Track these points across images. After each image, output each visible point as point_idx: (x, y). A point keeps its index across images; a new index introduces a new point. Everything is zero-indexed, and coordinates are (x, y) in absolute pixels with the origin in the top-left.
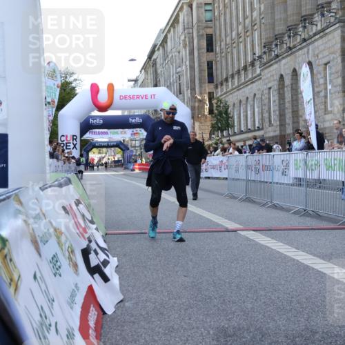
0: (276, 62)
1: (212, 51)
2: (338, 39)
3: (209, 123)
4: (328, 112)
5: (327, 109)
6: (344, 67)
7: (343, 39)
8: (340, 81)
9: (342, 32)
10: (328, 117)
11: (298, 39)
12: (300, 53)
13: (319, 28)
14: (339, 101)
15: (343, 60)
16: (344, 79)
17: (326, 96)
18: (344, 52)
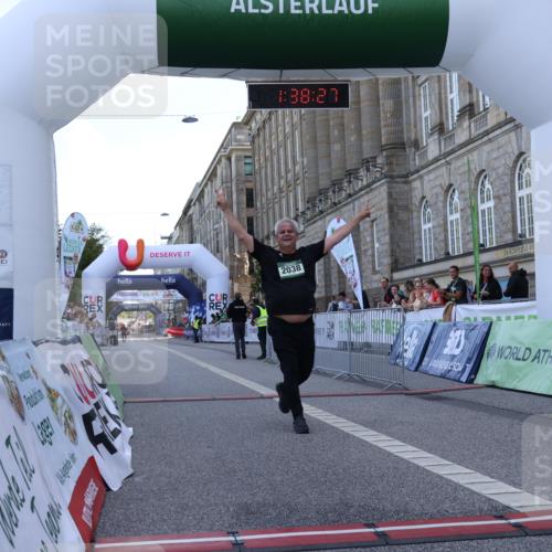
0: (321, 219)
1: (252, 206)
2: (385, 195)
3: (249, 284)
4: (375, 272)
5: (374, 268)
6: (392, 224)
7: (390, 195)
8: (387, 238)
9: (389, 188)
10: (377, 277)
11: (344, 194)
12: (346, 208)
13: (365, 183)
14: (387, 261)
15: (390, 217)
16: (392, 238)
17: (373, 256)
18: (391, 209)
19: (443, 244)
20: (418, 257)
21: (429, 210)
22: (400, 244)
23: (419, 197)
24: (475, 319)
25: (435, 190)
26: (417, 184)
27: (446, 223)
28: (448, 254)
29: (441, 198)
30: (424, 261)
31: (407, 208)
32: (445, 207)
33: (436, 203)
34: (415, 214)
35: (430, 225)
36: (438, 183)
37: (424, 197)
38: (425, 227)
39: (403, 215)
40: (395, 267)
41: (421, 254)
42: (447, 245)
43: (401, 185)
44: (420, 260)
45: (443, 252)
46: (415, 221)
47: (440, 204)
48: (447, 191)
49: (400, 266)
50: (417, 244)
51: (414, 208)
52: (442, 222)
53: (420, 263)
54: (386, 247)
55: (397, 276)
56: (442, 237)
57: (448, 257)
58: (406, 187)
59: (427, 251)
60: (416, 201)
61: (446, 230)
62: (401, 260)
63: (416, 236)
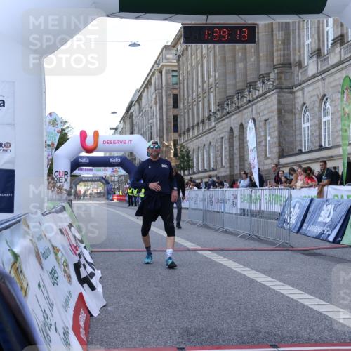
0: (227, 118)
1: (177, 107)
2: (275, 102)
4: (267, 158)
5: (266, 155)
6: (280, 123)
7: (279, 102)
8: (276, 134)
9: (278, 96)
10: (268, 162)
11: (245, 100)
12: (246, 111)
13: (261, 92)
14: (276, 150)
15: (279, 118)
16: (280, 133)
17: (266, 146)
18: (279, 112)
19: (317, 139)
20: (298, 148)
21: (307, 113)
22: (286, 138)
23: (301, 103)
24: (342, 197)
25: (312, 99)
26: (299, 94)
27: (320, 124)
28: (321, 146)
29: (317, 105)
30: (303, 151)
31: (292, 112)
32: (320, 111)
33: (313, 108)
34: (297, 116)
35: (308, 124)
36: (315, 93)
37: (304, 104)
38: (305, 125)
39: (288, 117)
40: (282, 154)
41: (301, 145)
42: (320, 139)
43: (288, 95)
44: (300, 150)
45: (317, 145)
46: (297, 121)
47: (317, 109)
48: (322, 100)
49: (285, 154)
50: (298, 138)
51: (297, 111)
52: (317, 122)
53: (301, 152)
54: (276, 140)
55: (283, 161)
56: (317, 134)
57: (321, 148)
58: (291, 96)
59: (305, 143)
60: (298, 106)
61: (320, 128)
62: (286, 150)
63: (298, 132)
